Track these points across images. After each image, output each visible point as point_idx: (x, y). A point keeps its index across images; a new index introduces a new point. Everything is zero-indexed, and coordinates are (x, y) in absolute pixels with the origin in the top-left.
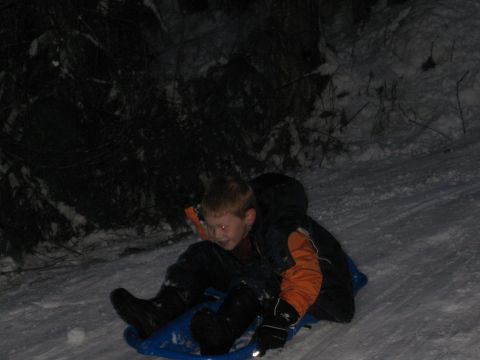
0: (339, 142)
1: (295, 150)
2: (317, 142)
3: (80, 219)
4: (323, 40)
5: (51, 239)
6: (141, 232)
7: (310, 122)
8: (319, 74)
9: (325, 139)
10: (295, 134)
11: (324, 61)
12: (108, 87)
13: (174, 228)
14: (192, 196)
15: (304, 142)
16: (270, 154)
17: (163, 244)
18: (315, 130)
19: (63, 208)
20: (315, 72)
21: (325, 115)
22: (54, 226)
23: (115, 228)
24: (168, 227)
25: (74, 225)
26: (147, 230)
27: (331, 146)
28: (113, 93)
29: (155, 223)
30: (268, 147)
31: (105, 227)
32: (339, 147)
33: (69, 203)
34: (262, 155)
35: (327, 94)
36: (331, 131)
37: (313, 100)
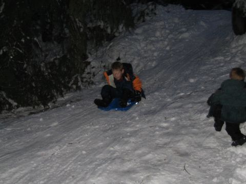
0: (93, 81)
1: (80, 84)
2: (86, 81)
3: (15, 104)
4: (87, 51)
5: (6, 110)
6: (34, 107)
7: (84, 75)
9: (89, 80)
10: (79, 79)
11: (88, 58)
12: (23, 64)
13: (44, 107)
14: (49, 97)
15: (82, 81)
16: (72, 85)
17: (41, 111)
18: (85, 78)
19: (10, 100)
20: (86, 61)
21: (88, 73)
22: (7, 106)
23: (26, 106)
24: (43, 106)
25: (13, 105)
26: (36, 107)
27: (90, 83)
28: (25, 66)
29: (38, 105)
30: (72, 82)
31: (23, 106)
32: (93, 83)
33: (12, 99)
34: (70, 85)
35: (89, 67)
36: (90, 78)
37: (84, 69)
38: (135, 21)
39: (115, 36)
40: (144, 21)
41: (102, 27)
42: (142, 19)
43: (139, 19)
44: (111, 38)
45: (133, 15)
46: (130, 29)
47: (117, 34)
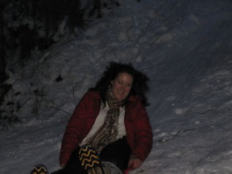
0: (16, 117)
2: (6, 117)
8: (6, 84)
9: (9, 116)
11: (8, 78)
18: (4, 111)
20: (4, 83)
21: (9, 104)
27: (12, 119)
32: (17, 120)
37: (3, 96)
38: (85, 17)
39: (53, 42)
40: (99, 16)
41: (31, 27)
42: (96, 14)
43: (91, 14)
44: (46, 44)
45: (82, 7)
46: (76, 30)
47: (56, 38)
